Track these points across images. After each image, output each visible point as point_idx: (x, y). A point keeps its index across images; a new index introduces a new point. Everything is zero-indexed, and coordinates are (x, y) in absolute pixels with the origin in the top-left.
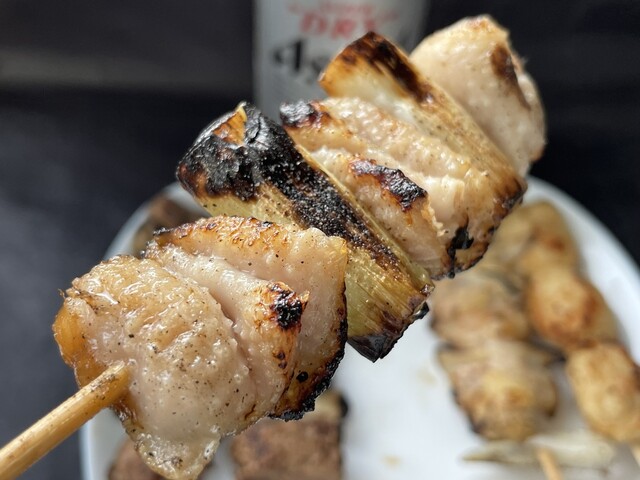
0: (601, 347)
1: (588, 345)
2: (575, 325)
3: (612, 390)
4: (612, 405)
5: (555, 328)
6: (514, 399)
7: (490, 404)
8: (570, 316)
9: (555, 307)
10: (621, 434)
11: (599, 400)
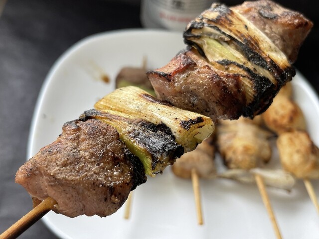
0: (296, 133)
1: (290, 131)
2: (285, 121)
3: (298, 151)
4: (297, 158)
5: (275, 121)
6: (246, 149)
7: (234, 152)
8: (283, 117)
9: (277, 113)
10: (299, 174)
11: (291, 155)
